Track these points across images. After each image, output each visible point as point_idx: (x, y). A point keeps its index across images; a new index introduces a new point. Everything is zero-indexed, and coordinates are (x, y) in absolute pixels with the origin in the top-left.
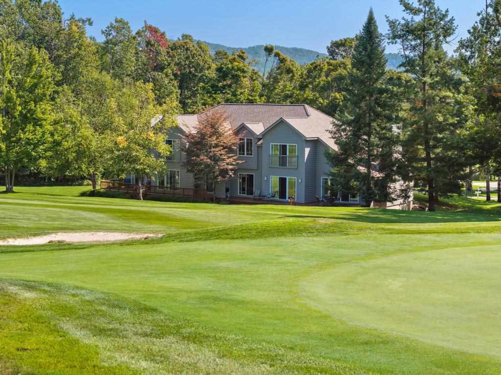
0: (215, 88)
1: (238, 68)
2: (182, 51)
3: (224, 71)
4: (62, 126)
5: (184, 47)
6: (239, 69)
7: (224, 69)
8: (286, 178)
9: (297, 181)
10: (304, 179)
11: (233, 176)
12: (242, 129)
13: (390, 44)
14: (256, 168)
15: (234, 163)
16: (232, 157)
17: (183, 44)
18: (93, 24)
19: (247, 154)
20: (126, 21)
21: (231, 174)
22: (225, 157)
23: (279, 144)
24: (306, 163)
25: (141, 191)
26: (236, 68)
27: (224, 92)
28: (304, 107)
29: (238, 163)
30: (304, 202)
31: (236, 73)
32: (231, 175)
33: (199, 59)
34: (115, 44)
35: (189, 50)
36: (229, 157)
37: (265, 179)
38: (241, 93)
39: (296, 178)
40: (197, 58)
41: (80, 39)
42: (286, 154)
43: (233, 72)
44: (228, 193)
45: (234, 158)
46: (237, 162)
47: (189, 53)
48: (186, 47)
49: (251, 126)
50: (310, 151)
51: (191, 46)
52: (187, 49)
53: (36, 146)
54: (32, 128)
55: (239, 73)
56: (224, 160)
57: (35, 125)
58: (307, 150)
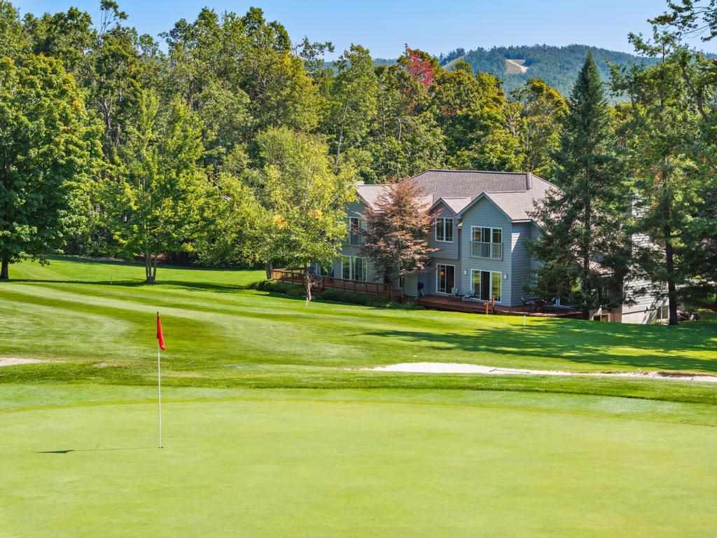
0: (459, 143)
1: (489, 115)
2: (452, 85)
3: (472, 120)
4: (216, 200)
5: (455, 80)
6: (490, 117)
7: (471, 117)
8: (489, 273)
9: (502, 276)
10: (510, 274)
11: (423, 268)
12: (439, 205)
13: (614, 97)
14: (457, 258)
15: (423, 251)
16: (420, 243)
17: (454, 76)
18: (334, 50)
19: (447, 240)
20: (365, 49)
21: (419, 265)
22: (409, 244)
23: (481, 227)
24: (513, 254)
25: (309, 285)
26: (486, 115)
27: (470, 147)
28: (527, 178)
29: (430, 252)
30: (510, 305)
31: (486, 123)
32: (419, 268)
33: (474, 96)
34: (350, 80)
35: (463, 84)
36: (415, 244)
37: (465, 272)
38: (491, 150)
39: (501, 272)
40: (471, 96)
41: (294, 76)
42: (489, 241)
43: (482, 121)
44: (422, 291)
45: (423, 244)
46: (428, 250)
47: (462, 88)
48: (458, 79)
49: (450, 203)
50: (519, 237)
51: (466, 78)
52: (460, 83)
53: (179, 225)
54: (171, 203)
55: (489, 122)
56: (408, 247)
57: (176, 199)
58: (515, 237)
